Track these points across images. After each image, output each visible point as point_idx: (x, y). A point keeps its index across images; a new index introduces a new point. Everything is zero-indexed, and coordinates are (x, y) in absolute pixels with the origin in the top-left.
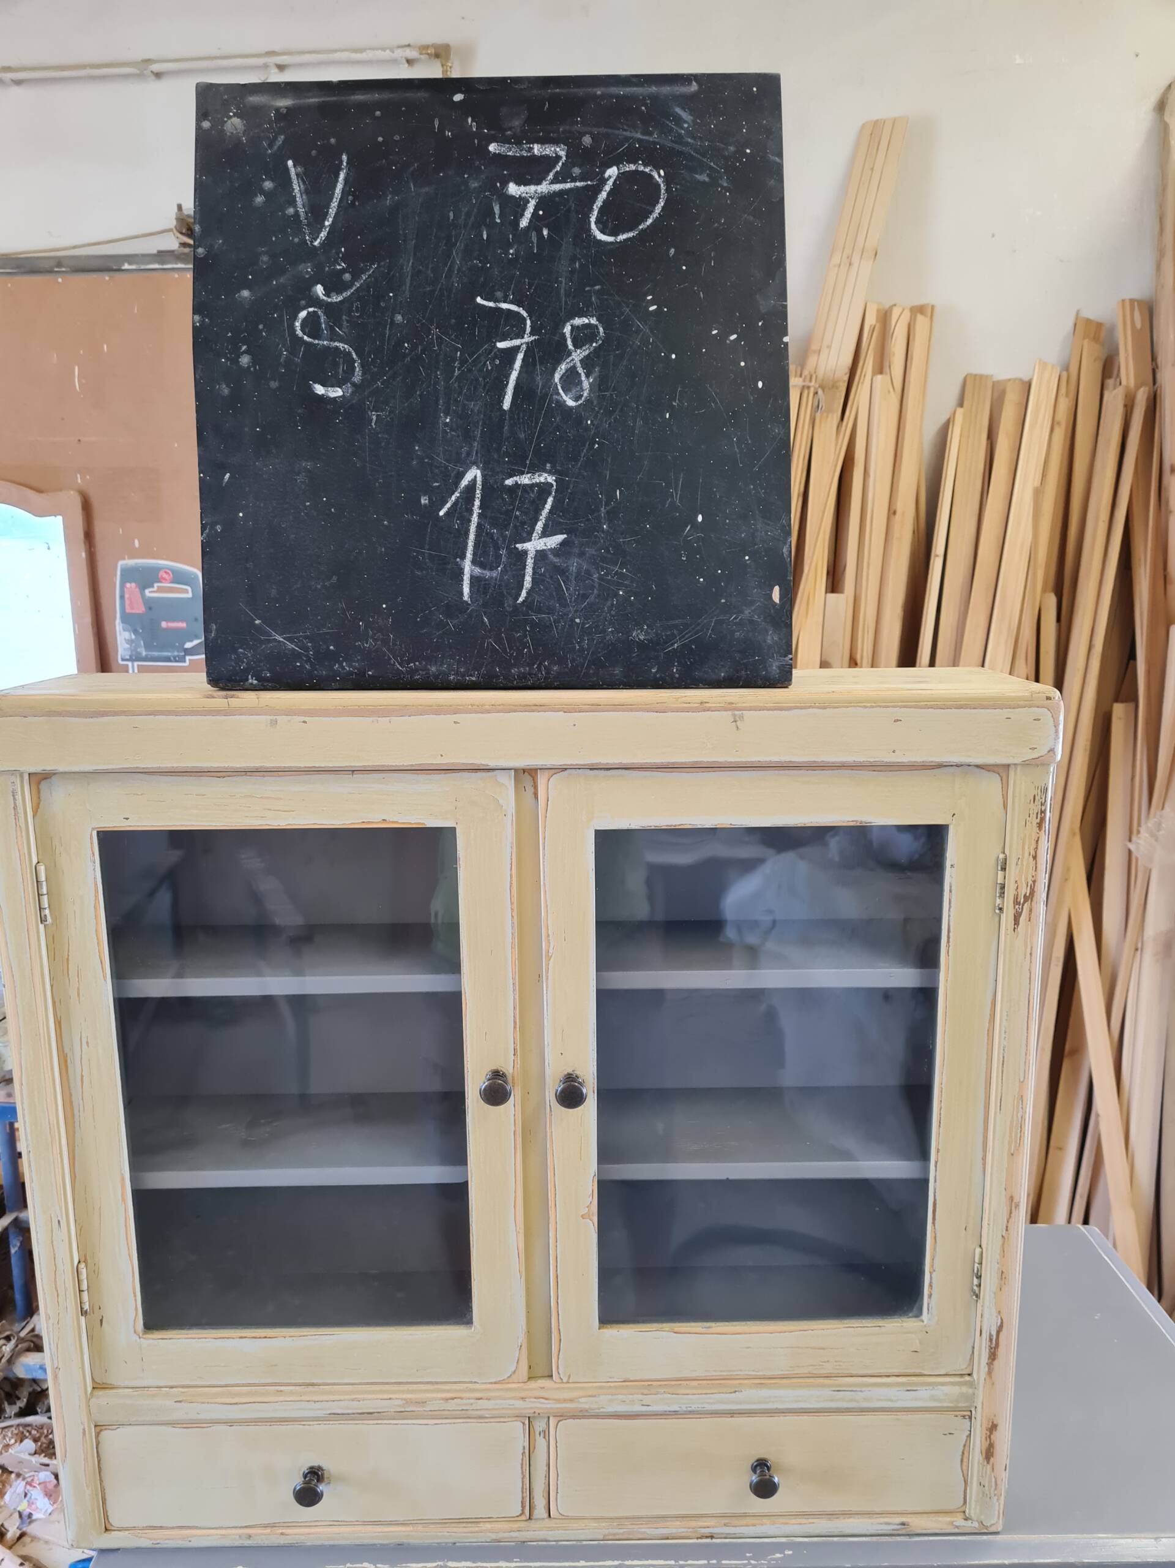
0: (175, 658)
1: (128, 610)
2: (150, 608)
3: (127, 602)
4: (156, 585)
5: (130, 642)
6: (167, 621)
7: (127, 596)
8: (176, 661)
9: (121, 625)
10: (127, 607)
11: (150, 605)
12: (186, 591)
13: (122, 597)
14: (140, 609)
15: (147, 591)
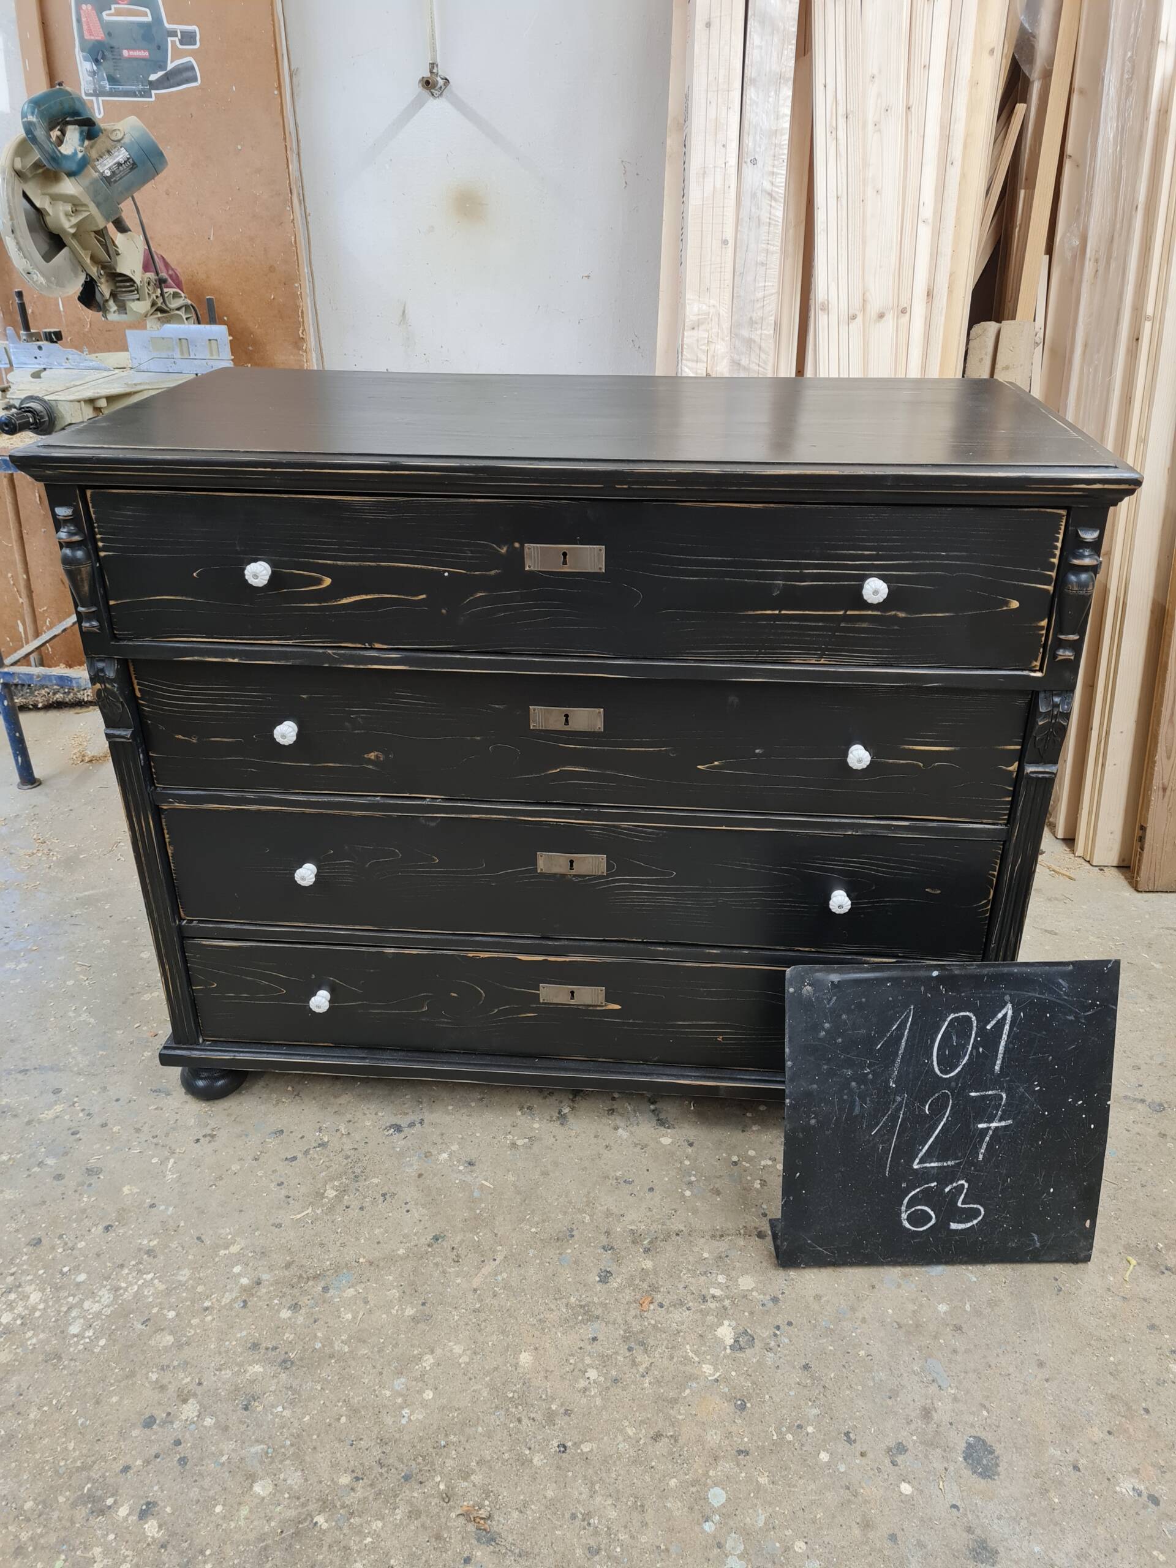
0: (140, 92)
1: (87, 37)
2: (109, 34)
3: (85, 27)
4: (113, 6)
5: (93, 74)
6: (129, 49)
7: (84, 20)
8: (142, 96)
9: (81, 54)
10: (86, 33)
11: (110, 30)
12: (146, 15)
13: (79, 21)
14: (99, 35)
15: (104, 14)
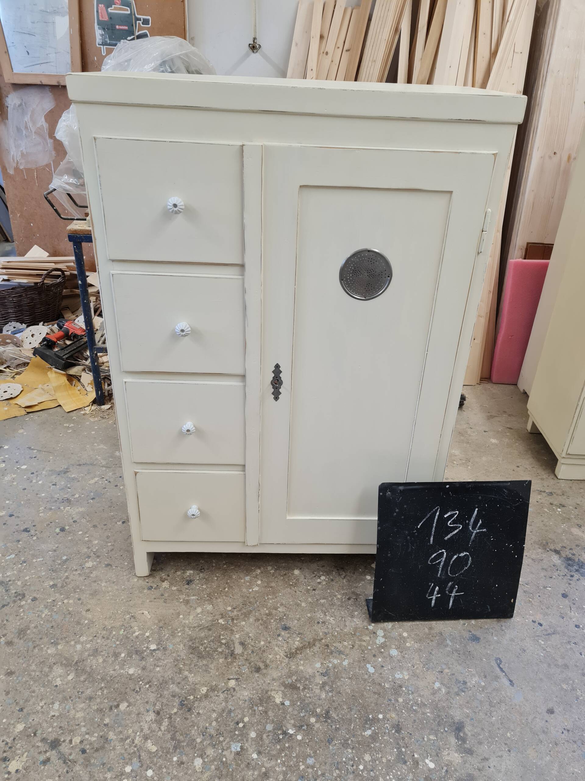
1: (101, 19)
3: (100, 14)
4: (113, 6)
5: (102, 35)
6: (119, 25)
7: (100, 11)
9: (97, 26)
10: (100, 17)
11: (111, 17)
12: (127, 10)
13: (97, 12)
14: (106, 18)
15: (109, 9)
